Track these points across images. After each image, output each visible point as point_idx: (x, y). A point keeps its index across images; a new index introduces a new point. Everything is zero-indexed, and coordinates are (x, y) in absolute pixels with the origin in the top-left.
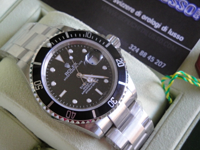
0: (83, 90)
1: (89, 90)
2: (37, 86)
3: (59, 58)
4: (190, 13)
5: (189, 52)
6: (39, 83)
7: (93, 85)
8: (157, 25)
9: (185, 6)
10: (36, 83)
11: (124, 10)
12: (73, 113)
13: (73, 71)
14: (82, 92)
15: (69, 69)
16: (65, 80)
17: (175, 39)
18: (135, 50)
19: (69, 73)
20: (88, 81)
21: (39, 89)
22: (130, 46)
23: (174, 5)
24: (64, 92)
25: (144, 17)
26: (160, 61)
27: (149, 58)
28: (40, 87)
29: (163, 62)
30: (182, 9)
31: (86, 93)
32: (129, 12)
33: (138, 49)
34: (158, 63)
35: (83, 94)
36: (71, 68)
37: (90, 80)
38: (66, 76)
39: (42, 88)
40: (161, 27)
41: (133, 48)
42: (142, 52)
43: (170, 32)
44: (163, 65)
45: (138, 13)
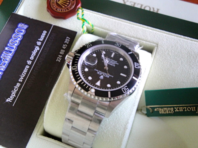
0: (115, 64)
1: (114, 61)
2: (126, 90)
3: (98, 83)
4: (23, 31)
5: (54, 26)
6: (123, 89)
7: (109, 59)
8: (37, 48)
9: (18, 35)
10: (124, 91)
11: (27, 73)
12: (135, 64)
13: (105, 73)
14: (117, 64)
15: (104, 76)
16: (113, 76)
17: (46, 36)
18: (60, 58)
19: (107, 75)
20: (108, 62)
21: (128, 88)
22: (58, 61)
23: (18, 42)
24: (121, 74)
25: (32, 58)
26: (65, 41)
27: (64, 48)
28: (126, 88)
29: (66, 38)
30: (20, 36)
31: (117, 62)
32: (29, 69)
33: (59, 56)
34: (67, 42)
35: (118, 64)
36: (102, 75)
37: (107, 61)
38: (110, 77)
39: (126, 86)
40: (38, 46)
41: (59, 59)
42: (61, 53)
43: (41, 39)
44: (68, 39)
45: (29, 62)
